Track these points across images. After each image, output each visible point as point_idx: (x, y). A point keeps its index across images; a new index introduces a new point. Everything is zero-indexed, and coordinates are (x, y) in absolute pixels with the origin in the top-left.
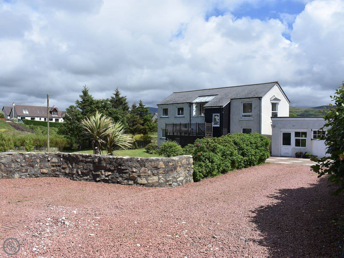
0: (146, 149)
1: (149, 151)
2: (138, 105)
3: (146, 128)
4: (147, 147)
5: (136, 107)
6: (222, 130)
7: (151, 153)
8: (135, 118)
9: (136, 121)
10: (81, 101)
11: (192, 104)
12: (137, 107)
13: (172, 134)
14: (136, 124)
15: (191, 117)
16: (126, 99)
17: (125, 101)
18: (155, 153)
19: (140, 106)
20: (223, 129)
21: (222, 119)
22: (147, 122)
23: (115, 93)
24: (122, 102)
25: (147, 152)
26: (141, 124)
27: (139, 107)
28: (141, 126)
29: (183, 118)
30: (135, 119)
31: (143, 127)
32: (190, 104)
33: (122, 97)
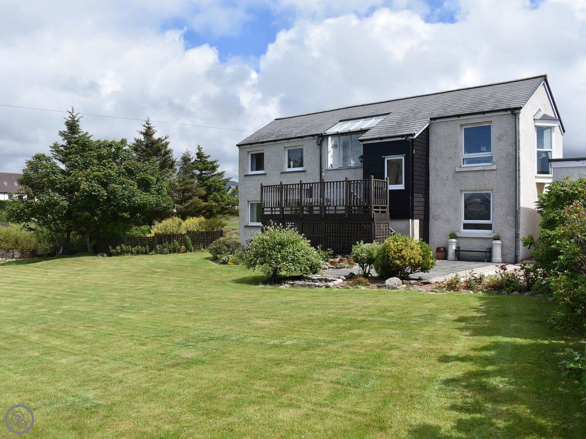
0: (210, 252)
1: (218, 256)
2: (194, 157)
3: (211, 206)
4: (213, 246)
5: (190, 160)
6: (413, 199)
7: (225, 263)
8: (187, 183)
9: (188, 190)
10: (62, 146)
11: (325, 139)
12: (192, 161)
13: (279, 213)
14: (190, 198)
15: (323, 170)
16: (167, 144)
17: (166, 147)
18: (233, 262)
19: (198, 157)
20: (415, 195)
21: (413, 169)
22: (214, 193)
23: (144, 130)
24: (159, 150)
25: (215, 259)
26: (201, 197)
27: (196, 160)
28: (202, 201)
29: (302, 174)
30: (189, 186)
31: (206, 203)
32: (320, 139)
33: (159, 139)
